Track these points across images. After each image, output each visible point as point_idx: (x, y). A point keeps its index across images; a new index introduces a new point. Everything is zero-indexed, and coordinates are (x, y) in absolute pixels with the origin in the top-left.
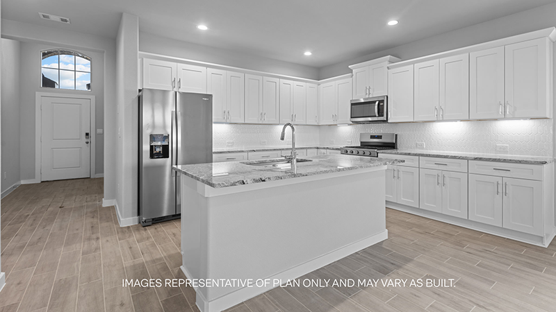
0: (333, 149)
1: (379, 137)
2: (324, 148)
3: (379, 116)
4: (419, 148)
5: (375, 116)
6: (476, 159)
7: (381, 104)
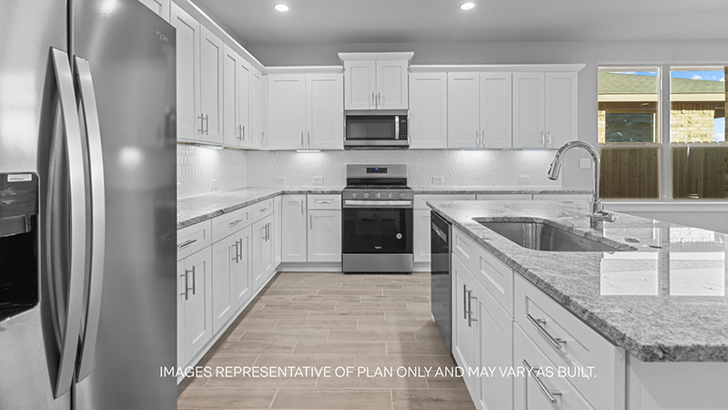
0: (323, 193)
1: (384, 170)
2: (301, 193)
3: (400, 139)
4: (436, 184)
5: (394, 139)
6: (542, 192)
7: (404, 121)
